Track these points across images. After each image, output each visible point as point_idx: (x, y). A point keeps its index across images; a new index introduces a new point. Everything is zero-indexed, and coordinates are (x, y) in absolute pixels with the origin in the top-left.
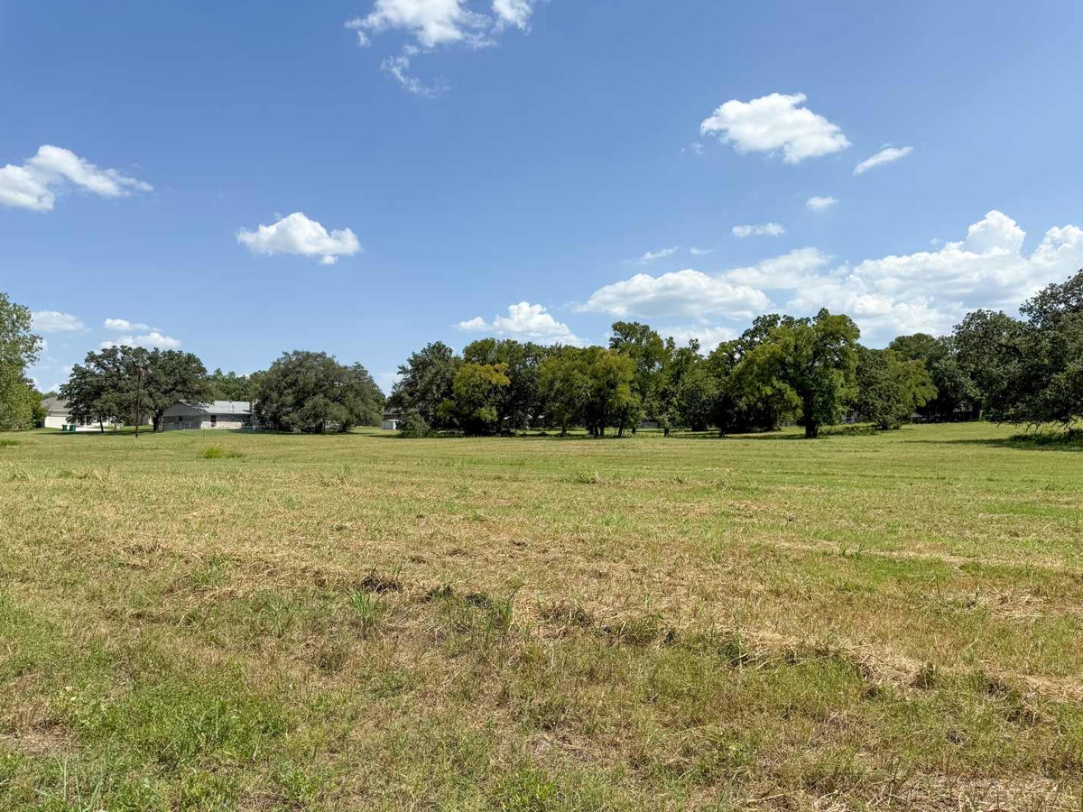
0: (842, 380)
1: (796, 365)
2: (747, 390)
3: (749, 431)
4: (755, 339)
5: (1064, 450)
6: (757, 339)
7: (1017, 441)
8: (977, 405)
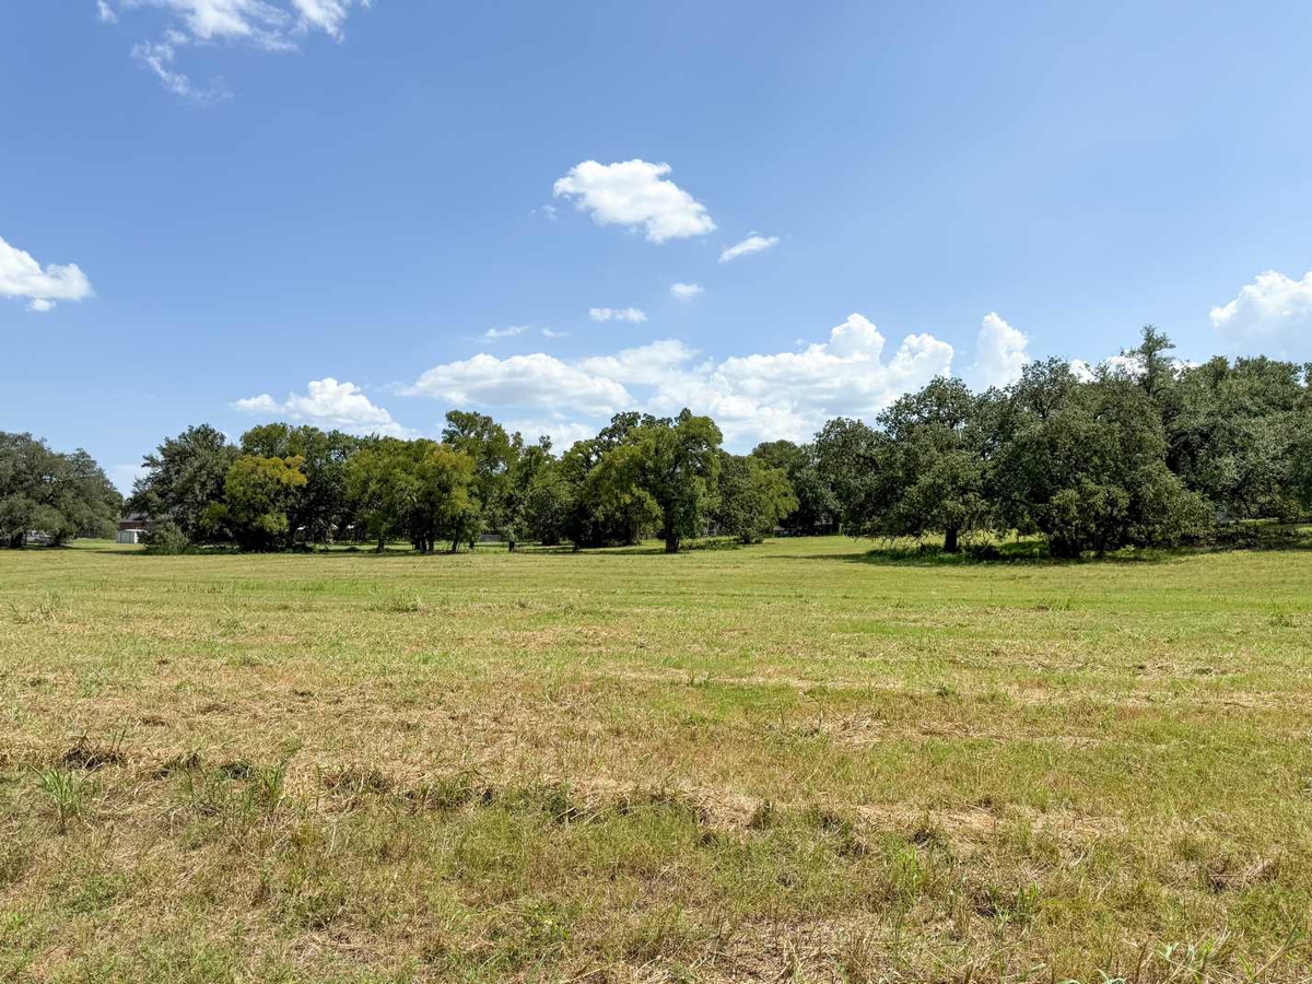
0: (704, 489)
1: (657, 471)
2: (604, 497)
3: (605, 546)
4: (614, 439)
5: (916, 566)
6: (615, 440)
7: (874, 556)
8: (837, 518)
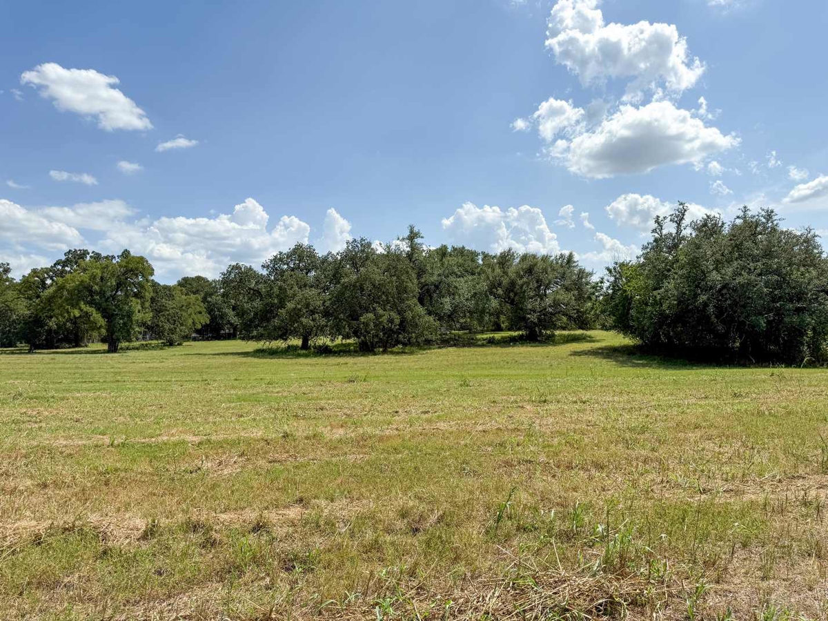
0: (139, 307)
1: (102, 293)
2: (57, 311)
3: (57, 347)
6: (68, 269)
7: (259, 353)
8: (235, 328)
